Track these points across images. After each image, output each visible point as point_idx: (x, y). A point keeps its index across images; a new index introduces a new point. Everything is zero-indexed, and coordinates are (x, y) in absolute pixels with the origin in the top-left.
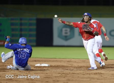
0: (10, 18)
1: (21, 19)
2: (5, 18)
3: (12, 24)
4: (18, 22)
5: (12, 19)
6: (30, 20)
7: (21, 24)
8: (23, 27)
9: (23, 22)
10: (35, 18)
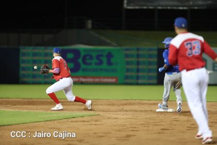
0: (124, 48)
1: (138, 50)
2: (118, 48)
3: (127, 56)
4: (134, 53)
5: (127, 50)
6: (150, 50)
7: (138, 56)
8: (141, 60)
9: (140, 52)
10: (156, 48)
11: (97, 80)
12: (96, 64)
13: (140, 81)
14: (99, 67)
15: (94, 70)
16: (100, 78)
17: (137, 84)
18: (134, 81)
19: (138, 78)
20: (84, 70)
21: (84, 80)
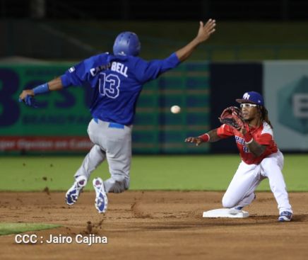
11: (61, 145)
12: (59, 105)
13: (168, 146)
14: (65, 112)
15: (54, 120)
16: (68, 139)
17: (162, 153)
18: (152, 146)
19: (162, 137)
20: (27, 120)
21: (28, 145)
